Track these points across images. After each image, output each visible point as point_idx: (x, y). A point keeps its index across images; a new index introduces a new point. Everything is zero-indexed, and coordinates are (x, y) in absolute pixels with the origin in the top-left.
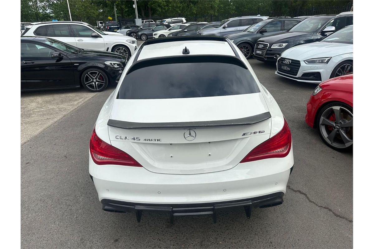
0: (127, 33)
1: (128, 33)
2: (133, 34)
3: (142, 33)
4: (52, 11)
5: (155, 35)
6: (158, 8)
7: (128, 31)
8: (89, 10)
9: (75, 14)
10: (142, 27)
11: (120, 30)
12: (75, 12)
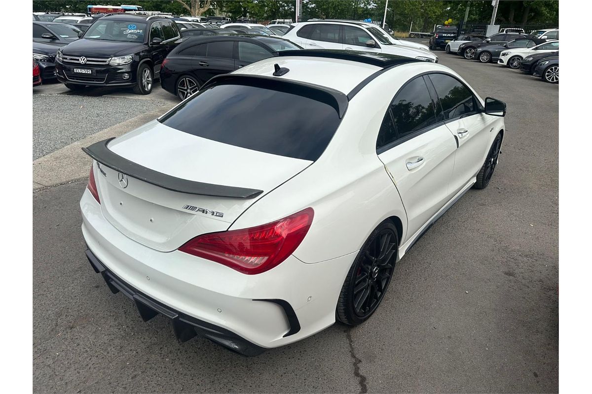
0: (461, 47)
1: (463, 48)
2: (470, 50)
3: (485, 49)
4: (376, 6)
5: (504, 55)
6: (543, 8)
7: (463, 44)
8: (428, 7)
9: (406, 11)
10: (490, 40)
11: (453, 41)
12: (406, 9)
